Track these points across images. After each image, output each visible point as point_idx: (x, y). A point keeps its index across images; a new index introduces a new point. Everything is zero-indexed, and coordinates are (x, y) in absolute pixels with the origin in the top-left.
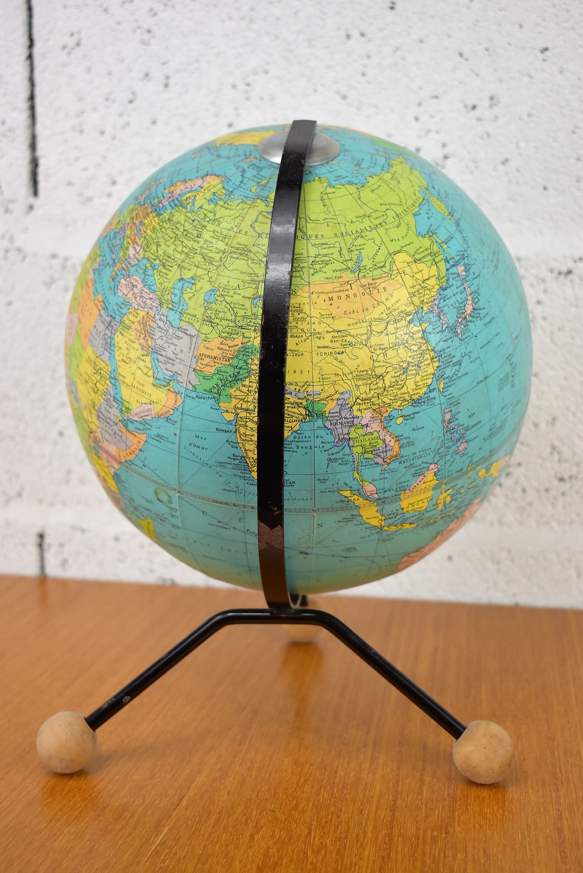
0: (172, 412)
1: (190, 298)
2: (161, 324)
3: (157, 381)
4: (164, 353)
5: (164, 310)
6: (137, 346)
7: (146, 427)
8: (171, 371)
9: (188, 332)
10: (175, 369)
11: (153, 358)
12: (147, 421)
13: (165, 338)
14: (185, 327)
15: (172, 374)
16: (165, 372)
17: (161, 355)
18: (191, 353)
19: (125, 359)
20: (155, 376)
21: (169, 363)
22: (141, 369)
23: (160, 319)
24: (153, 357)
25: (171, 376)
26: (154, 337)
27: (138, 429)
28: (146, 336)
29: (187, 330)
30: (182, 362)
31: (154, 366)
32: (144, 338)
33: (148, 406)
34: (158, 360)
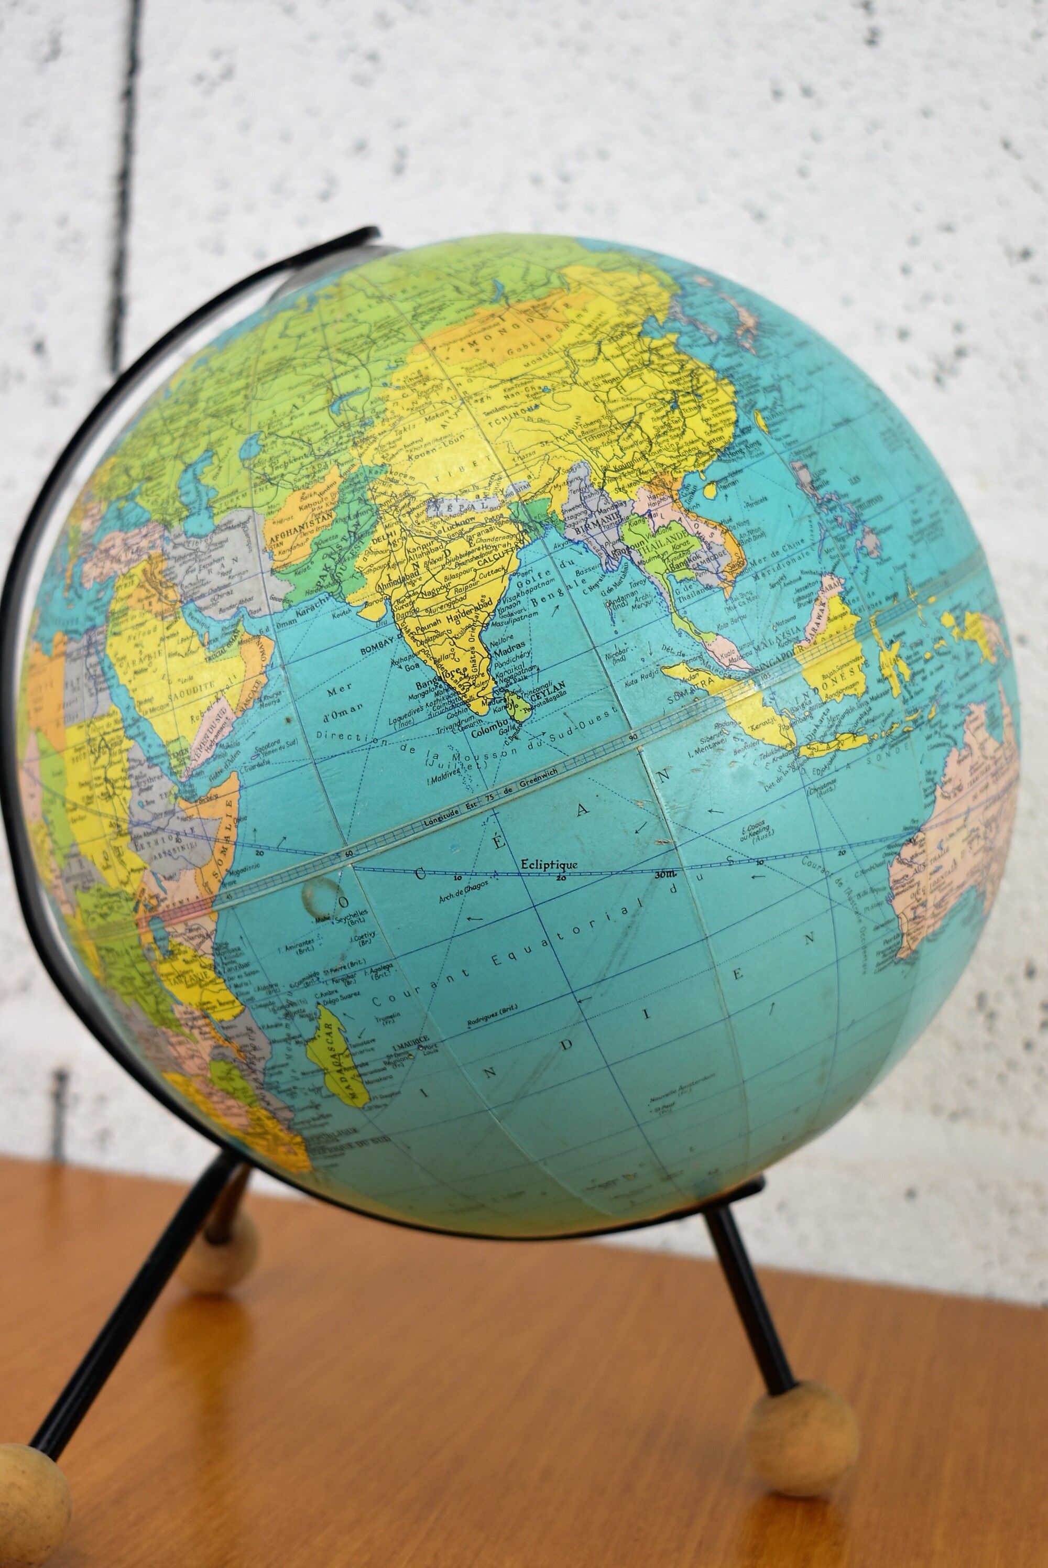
0: (263, 679)
1: (215, 477)
2: (181, 551)
3: (212, 647)
4: (204, 589)
5: (177, 526)
6: (153, 622)
7: (229, 757)
8: (231, 607)
9: (235, 523)
10: (236, 597)
11: (190, 614)
12: (224, 742)
13: (196, 566)
14: (225, 521)
15: (234, 610)
16: (222, 616)
17: (203, 596)
18: (255, 550)
19: (138, 667)
20: (206, 641)
21: (221, 596)
22: (175, 654)
23: (175, 546)
24: (187, 612)
25: (234, 616)
26: (176, 581)
27: (217, 774)
28: (160, 594)
29: (230, 522)
30: (244, 576)
31: (198, 626)
32: (159, 600)
33: (217, 708)
34: (200, 610)
